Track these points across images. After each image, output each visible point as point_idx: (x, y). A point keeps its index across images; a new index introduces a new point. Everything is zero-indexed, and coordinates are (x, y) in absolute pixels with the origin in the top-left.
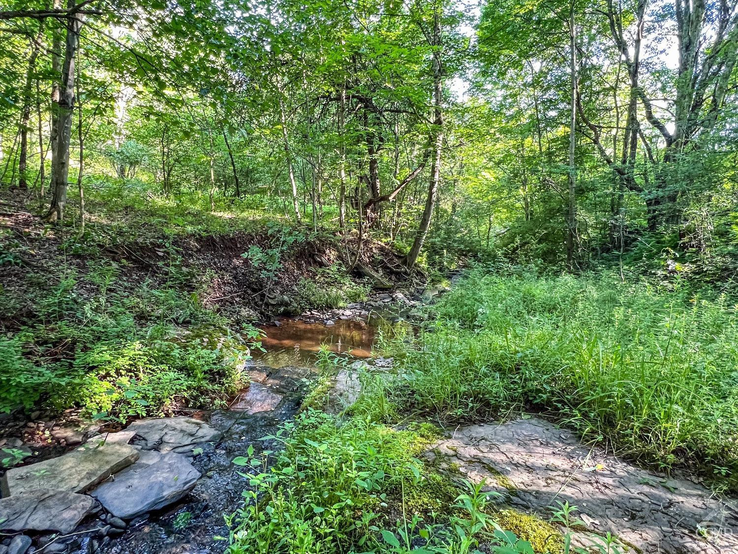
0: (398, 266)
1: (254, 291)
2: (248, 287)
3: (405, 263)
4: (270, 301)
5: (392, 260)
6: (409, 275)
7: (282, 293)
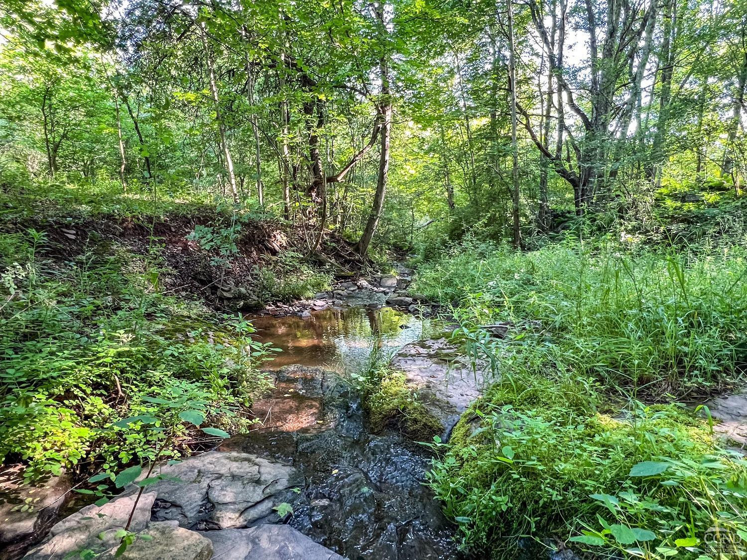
0: (351, 254)
1: (203, 283)
2: (195, 278)
3: (357, 250)
4: (225, 294)
5: (344, 247)
6: (363, 263)
7: (237, 285)
